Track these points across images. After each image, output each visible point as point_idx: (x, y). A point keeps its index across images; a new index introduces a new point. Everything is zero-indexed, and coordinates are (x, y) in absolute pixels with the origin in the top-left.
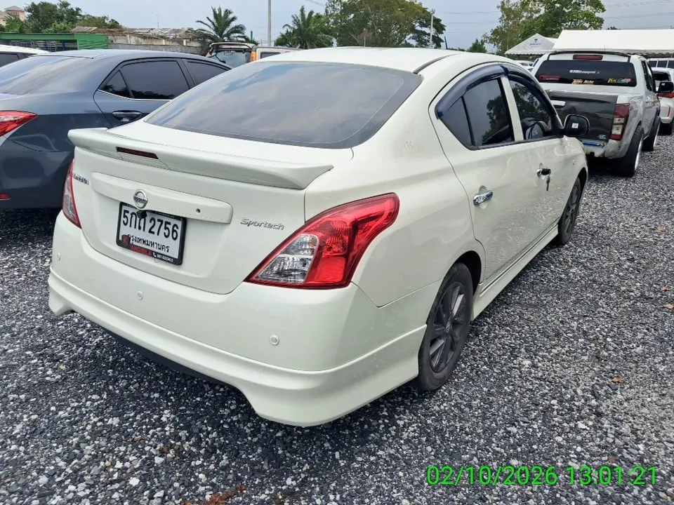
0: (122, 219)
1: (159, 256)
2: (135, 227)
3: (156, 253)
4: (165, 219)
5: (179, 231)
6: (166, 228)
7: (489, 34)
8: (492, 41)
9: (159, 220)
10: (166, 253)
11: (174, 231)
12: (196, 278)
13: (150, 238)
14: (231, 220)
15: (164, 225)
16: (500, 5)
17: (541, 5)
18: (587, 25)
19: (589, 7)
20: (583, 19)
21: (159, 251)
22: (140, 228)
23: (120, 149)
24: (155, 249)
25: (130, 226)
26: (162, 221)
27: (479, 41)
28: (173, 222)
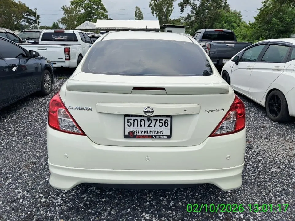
0: (126, 124)
1: (157, 137)
2: (137, 126)
3: (155, 136)
4: (158, 118)
5: (169, 123)
6: (160, 122)
7: (60, 20)
8: (62, 23)
9: (154, 120)
10: (161, 134)
11: (165, 123)
12: (182, 142)
13: (149, 129)
14: (199, 112)
15: (158, 121)
16: (62, 7)
17: (82, 9)
18: (102, 17)
19: (101, 10)
20: (100, 15)
21: (157, 134)
22: (141, 126)
23: (135, 88)
24: (153, 134)
25: (134, 126)
26: (157, 120)
27: (56, 23)
28: (164, 119)
